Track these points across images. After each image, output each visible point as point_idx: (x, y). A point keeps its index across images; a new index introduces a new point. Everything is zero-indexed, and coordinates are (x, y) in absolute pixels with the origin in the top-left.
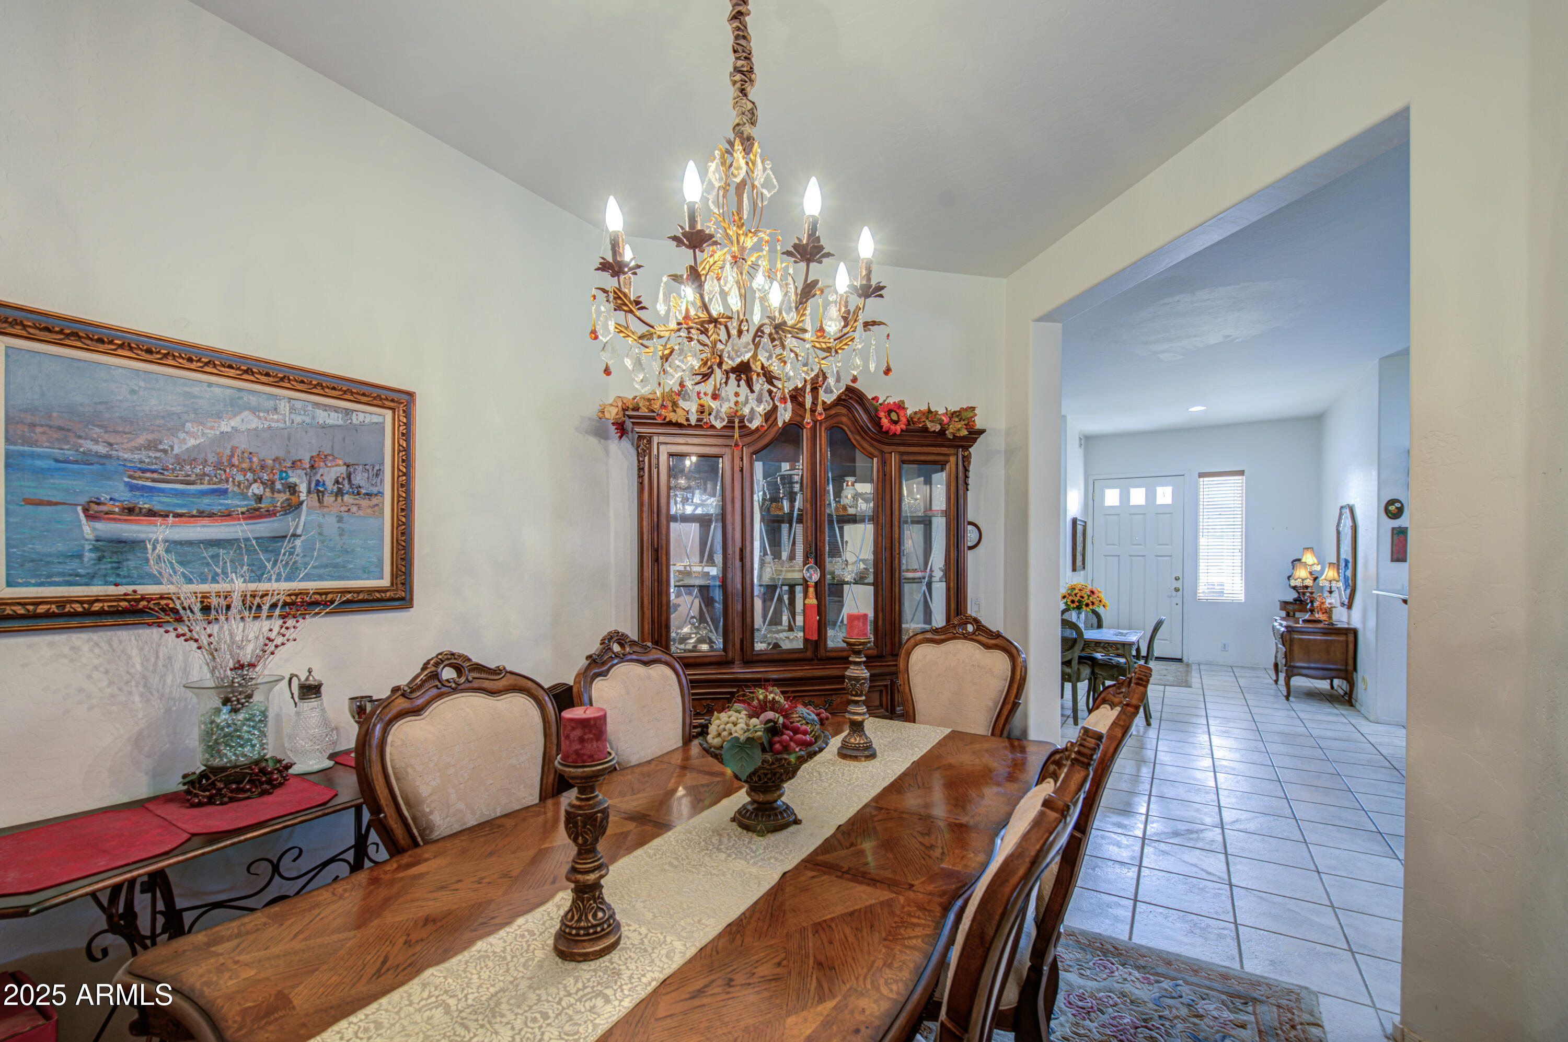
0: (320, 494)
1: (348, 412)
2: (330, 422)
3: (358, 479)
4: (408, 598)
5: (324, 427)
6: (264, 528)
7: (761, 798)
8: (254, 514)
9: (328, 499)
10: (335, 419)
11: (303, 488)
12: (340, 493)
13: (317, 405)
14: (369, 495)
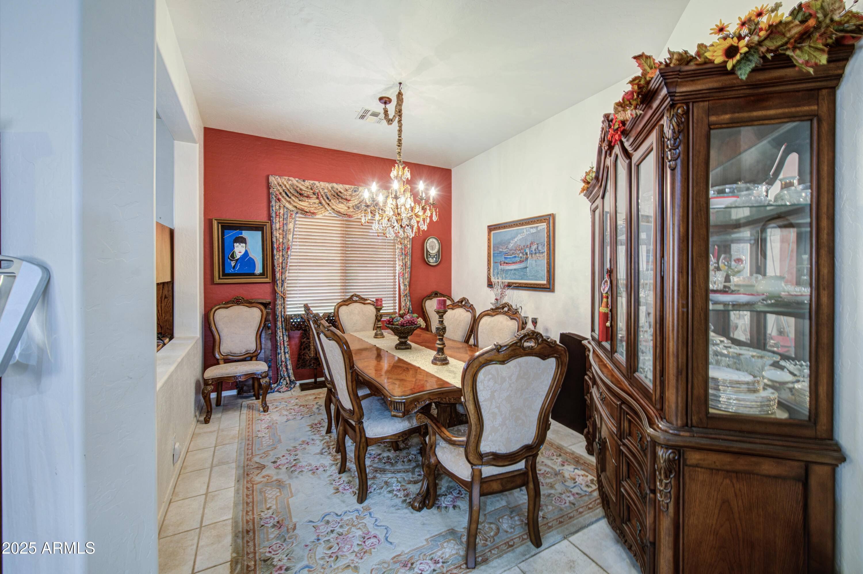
0: (532, 254)
1: (537, 227)
2: (534, 232)
3: (540, 248)
4: (551, 287)
5: (532, 234)
6: (522, 265)
7: (403, 340)
8: (521, 262)
9: (533, 255)
10: (534, 231)
11: (528, 253)
12: (536, 253)
13: (531, 228)
14: (542, 253)
